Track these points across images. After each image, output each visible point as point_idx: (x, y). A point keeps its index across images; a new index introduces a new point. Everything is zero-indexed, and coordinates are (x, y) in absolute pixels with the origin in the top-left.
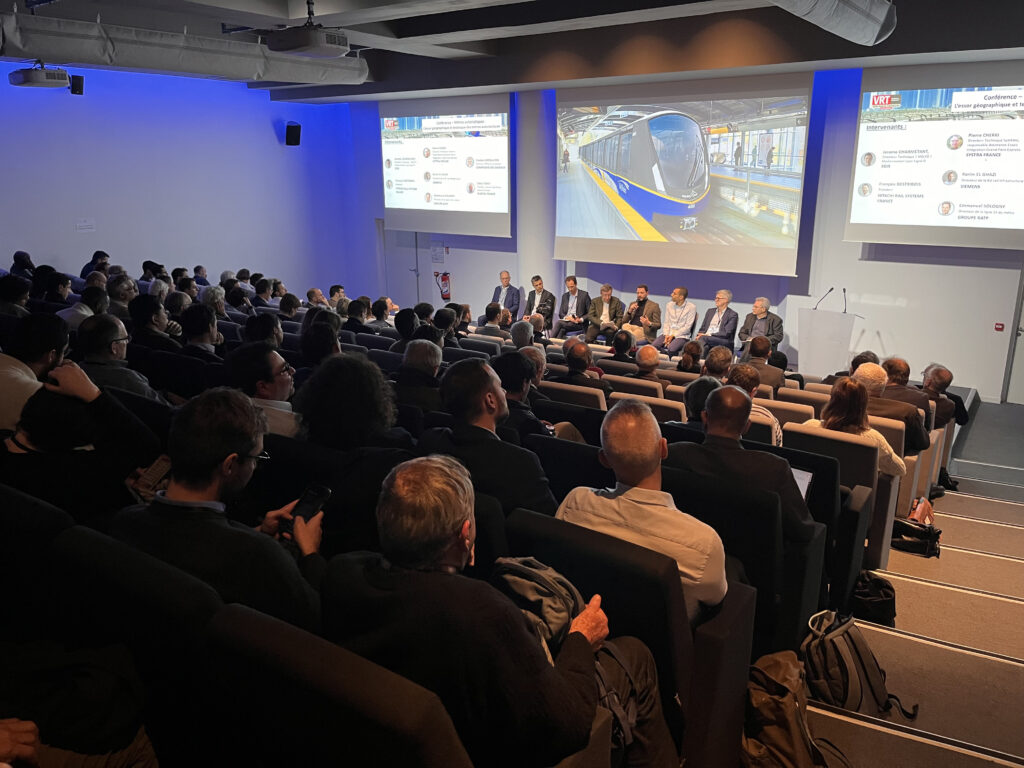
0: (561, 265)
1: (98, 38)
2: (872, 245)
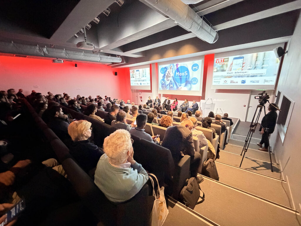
0: (160, 95)
1: (64, 53)
2: (217, 89)
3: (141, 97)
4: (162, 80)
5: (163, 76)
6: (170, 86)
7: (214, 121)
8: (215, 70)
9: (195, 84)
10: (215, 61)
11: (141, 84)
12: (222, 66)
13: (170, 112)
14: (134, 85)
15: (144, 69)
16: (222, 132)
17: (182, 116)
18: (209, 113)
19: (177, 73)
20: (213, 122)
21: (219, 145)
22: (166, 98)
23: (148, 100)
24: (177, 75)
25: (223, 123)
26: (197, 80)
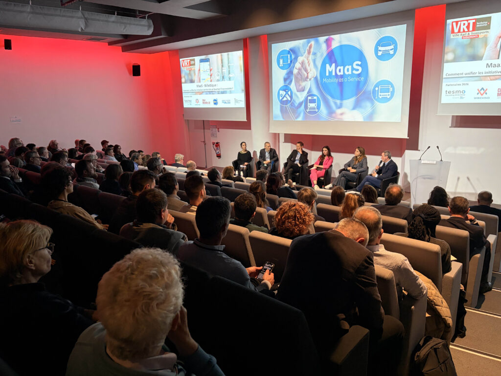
2: (457, 116)
3: (217, 145)
4: (280, 89)
5: (286, 77)
6: (306, 107)
7: (447, 217)
8: (449, 56)
9: (386, 100)
10: (449, 28)
11: (215, 104)
12: (471, 45)
13: (306, 190)
14: (193, 105)
15: (225, 55)
16: (472, 253)
17: (344, 201)
18: (432, 193)
19: (328, 65)
20: (444, 220)
21: (462, 293)
22: (295, 147)
23: (239, 153)
24: (330, 73)
25: (477, 224)
26: (391, 89)
